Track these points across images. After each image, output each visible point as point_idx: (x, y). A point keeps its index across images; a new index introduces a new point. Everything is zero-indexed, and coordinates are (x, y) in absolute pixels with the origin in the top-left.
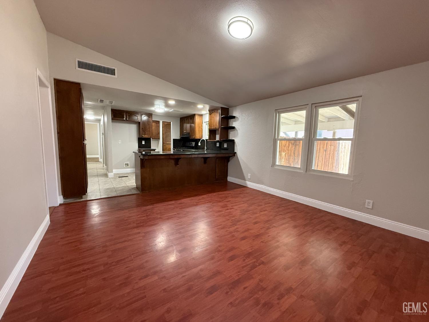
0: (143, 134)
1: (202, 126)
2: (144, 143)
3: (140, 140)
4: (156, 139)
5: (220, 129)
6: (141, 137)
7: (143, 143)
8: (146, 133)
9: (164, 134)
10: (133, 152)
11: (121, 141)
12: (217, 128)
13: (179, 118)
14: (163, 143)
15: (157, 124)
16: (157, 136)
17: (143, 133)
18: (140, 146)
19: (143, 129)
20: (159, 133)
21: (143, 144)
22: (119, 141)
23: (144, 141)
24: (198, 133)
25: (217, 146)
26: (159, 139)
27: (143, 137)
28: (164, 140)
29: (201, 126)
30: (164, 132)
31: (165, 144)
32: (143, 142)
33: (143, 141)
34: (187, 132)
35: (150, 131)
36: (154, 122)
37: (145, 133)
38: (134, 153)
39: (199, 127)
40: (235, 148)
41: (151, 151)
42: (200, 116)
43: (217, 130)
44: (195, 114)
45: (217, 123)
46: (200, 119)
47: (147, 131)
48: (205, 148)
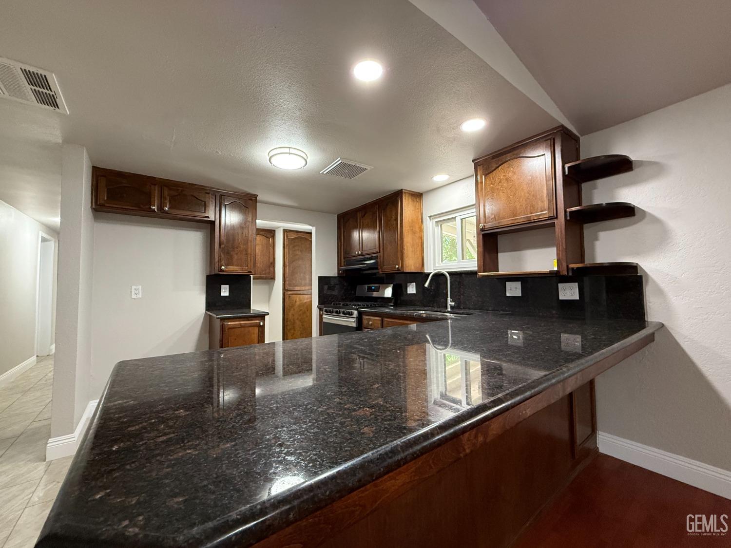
0: (223, 262)
1: (421, 230)
2: (227, 294)
3: (213, 282)
4: (266, 279)
5: (561, 221)
6: (217, 272)
7: (225, 291)
8: (236, 257)
9: (287, 264)
11: (140, 287)
12: (542, 218)
13: (336, 216)
14: (285, 290)
15: (268, 238)
16: (267, 271)
17: (223, 256)
18: (213, 302)
19: (223, 246)
20: (273, 264)
21: (223, 294)
22: (134, 287)
23: (227, 286)
24: (410, 254)
25: (508, 295)
26: (273, 278)
27: (222, 271)
28: (287, 282)
29: (418, 230)
30: (287, 261)
31: (290, 292)
32: (223, 290)
33: (223, 286)
34: (364, 253)
35: (246, 251)
36: (261, 233)
37: (231, 257)
39: (414, 233)
40: (650, 302)
41: (249, 320)
42: (416, 199)
43: (499, 237)
44: (402, 190)
45: (538, 197)
46: (415, 206)
47: (236, 250)
48: (450, 303)
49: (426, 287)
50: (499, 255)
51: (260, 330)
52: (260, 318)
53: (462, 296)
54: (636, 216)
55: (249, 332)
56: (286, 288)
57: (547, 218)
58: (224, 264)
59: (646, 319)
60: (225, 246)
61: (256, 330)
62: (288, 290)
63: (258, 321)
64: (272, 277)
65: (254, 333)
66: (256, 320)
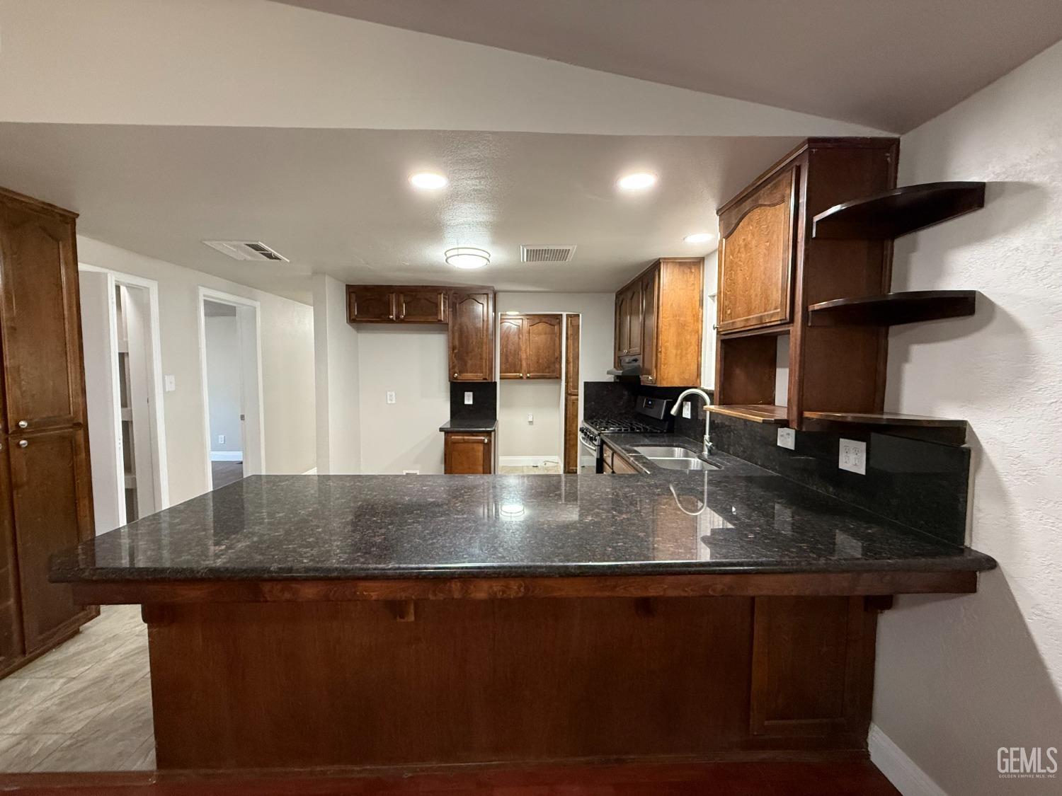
0: (456, 369)
1: (698, 320)
2: (470, 402)
3: (457, 389)
4: (549, 378)
5: (796, 329)
7: (469, 399)
9: (571, 360)
10: (441, 430)
11: (393, 394)
12: (776, 319)
13: (614, 294)
14: (567, 394)
15: (554, 326)
16: (552, 368)
17: (456, 362)
18: (458, 410)
19: (456, 351)
20: (559, 359)
21: (466, 402)
22: (388, 393)
23: (471, 394)
24: (672, 359)
25: (778, 444)
26: (559, 378)
27: (456, 379)
28: (571, 384)
29: (690, 319)
30: (571, 355)
31: (574, 397)
32: (466, 398)
33: (466, 394)
34: (631, 353)
35: (481, 355)
36: (544, 319)
37: (465, 363)
38: (443, 433)
39: (682, 326)
40: (979, 510)
41: (473, 436)
42: (690, 268)
43: (779, 338)
44: (660, 259)
45: (774, 280)
46: (687, 281)
47: (470, 354)
48: (707, 443)
49: (672, 415)
50: (778, 370)
51: (486, 447)
52: (485, 434)
53: (732, 433)
54: (976, 316)
55: (473, 448)
56: (570, 392)
57: (779, 322)
58: (457, 371)
59: (967, 543)
60: (459, 350)
61: (481, 447)
62: (571, 395)
63: (483, 438)
64: (558, 376)
65: (479, 451)
66: (482, 436)
